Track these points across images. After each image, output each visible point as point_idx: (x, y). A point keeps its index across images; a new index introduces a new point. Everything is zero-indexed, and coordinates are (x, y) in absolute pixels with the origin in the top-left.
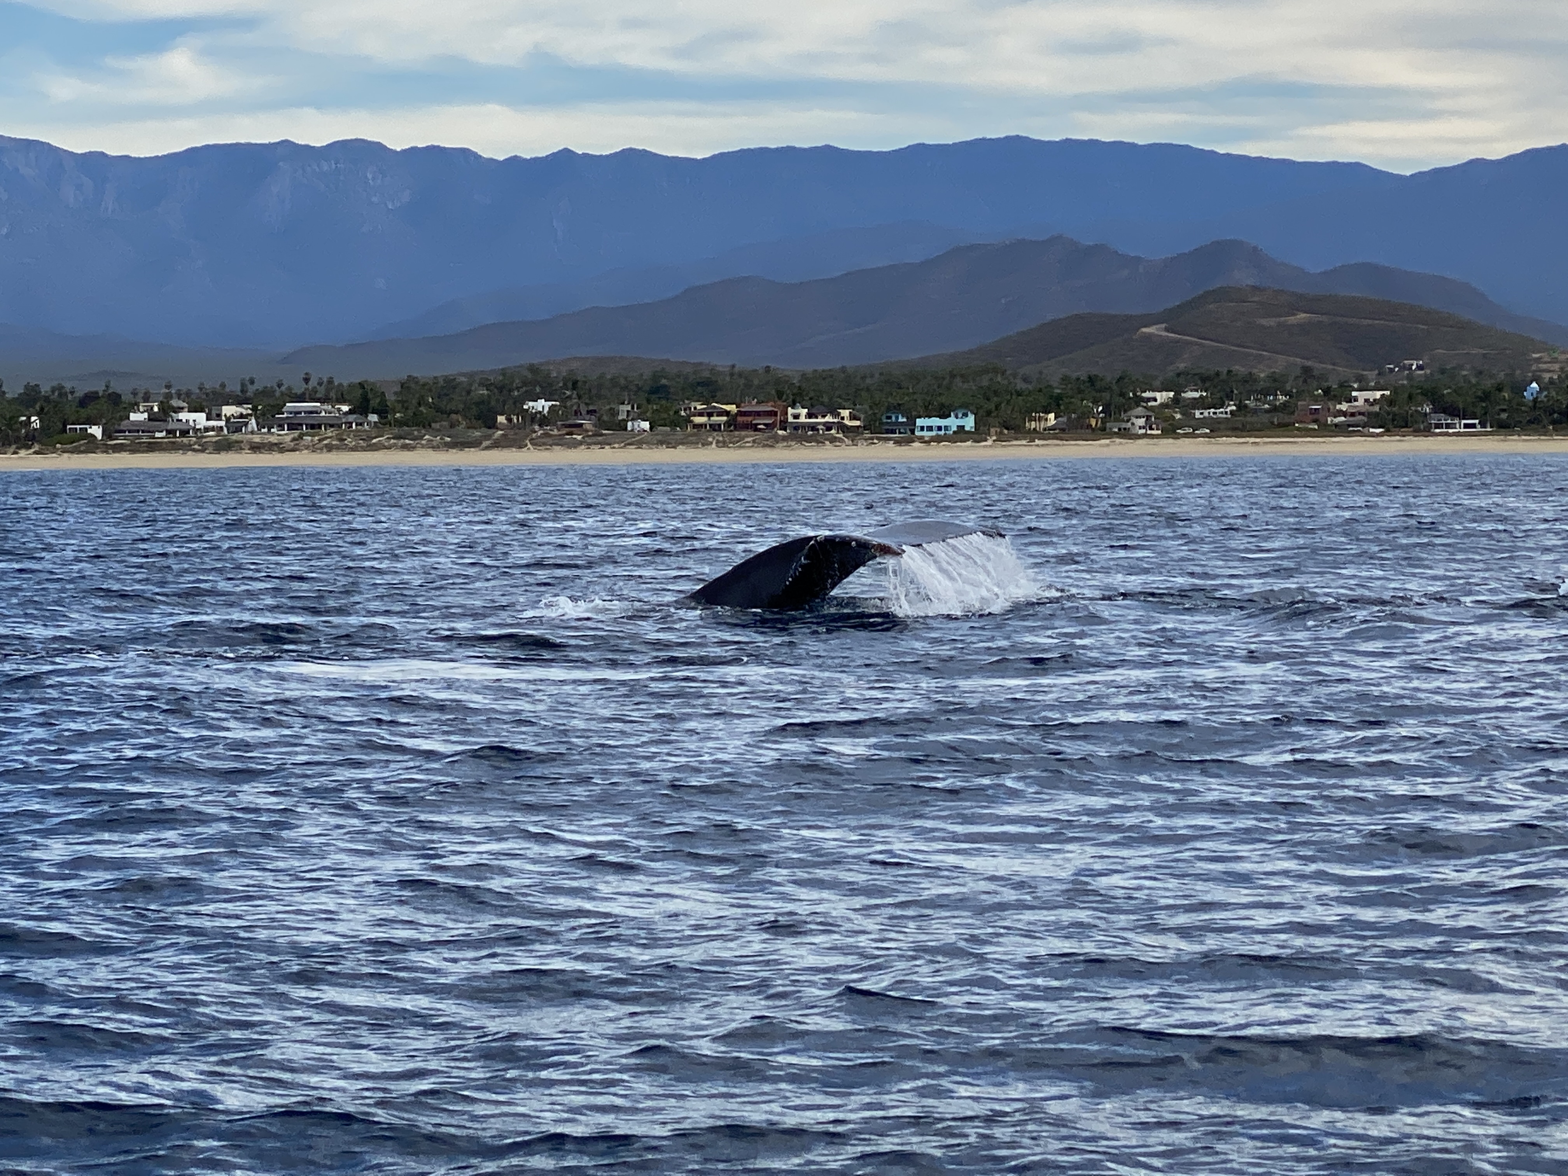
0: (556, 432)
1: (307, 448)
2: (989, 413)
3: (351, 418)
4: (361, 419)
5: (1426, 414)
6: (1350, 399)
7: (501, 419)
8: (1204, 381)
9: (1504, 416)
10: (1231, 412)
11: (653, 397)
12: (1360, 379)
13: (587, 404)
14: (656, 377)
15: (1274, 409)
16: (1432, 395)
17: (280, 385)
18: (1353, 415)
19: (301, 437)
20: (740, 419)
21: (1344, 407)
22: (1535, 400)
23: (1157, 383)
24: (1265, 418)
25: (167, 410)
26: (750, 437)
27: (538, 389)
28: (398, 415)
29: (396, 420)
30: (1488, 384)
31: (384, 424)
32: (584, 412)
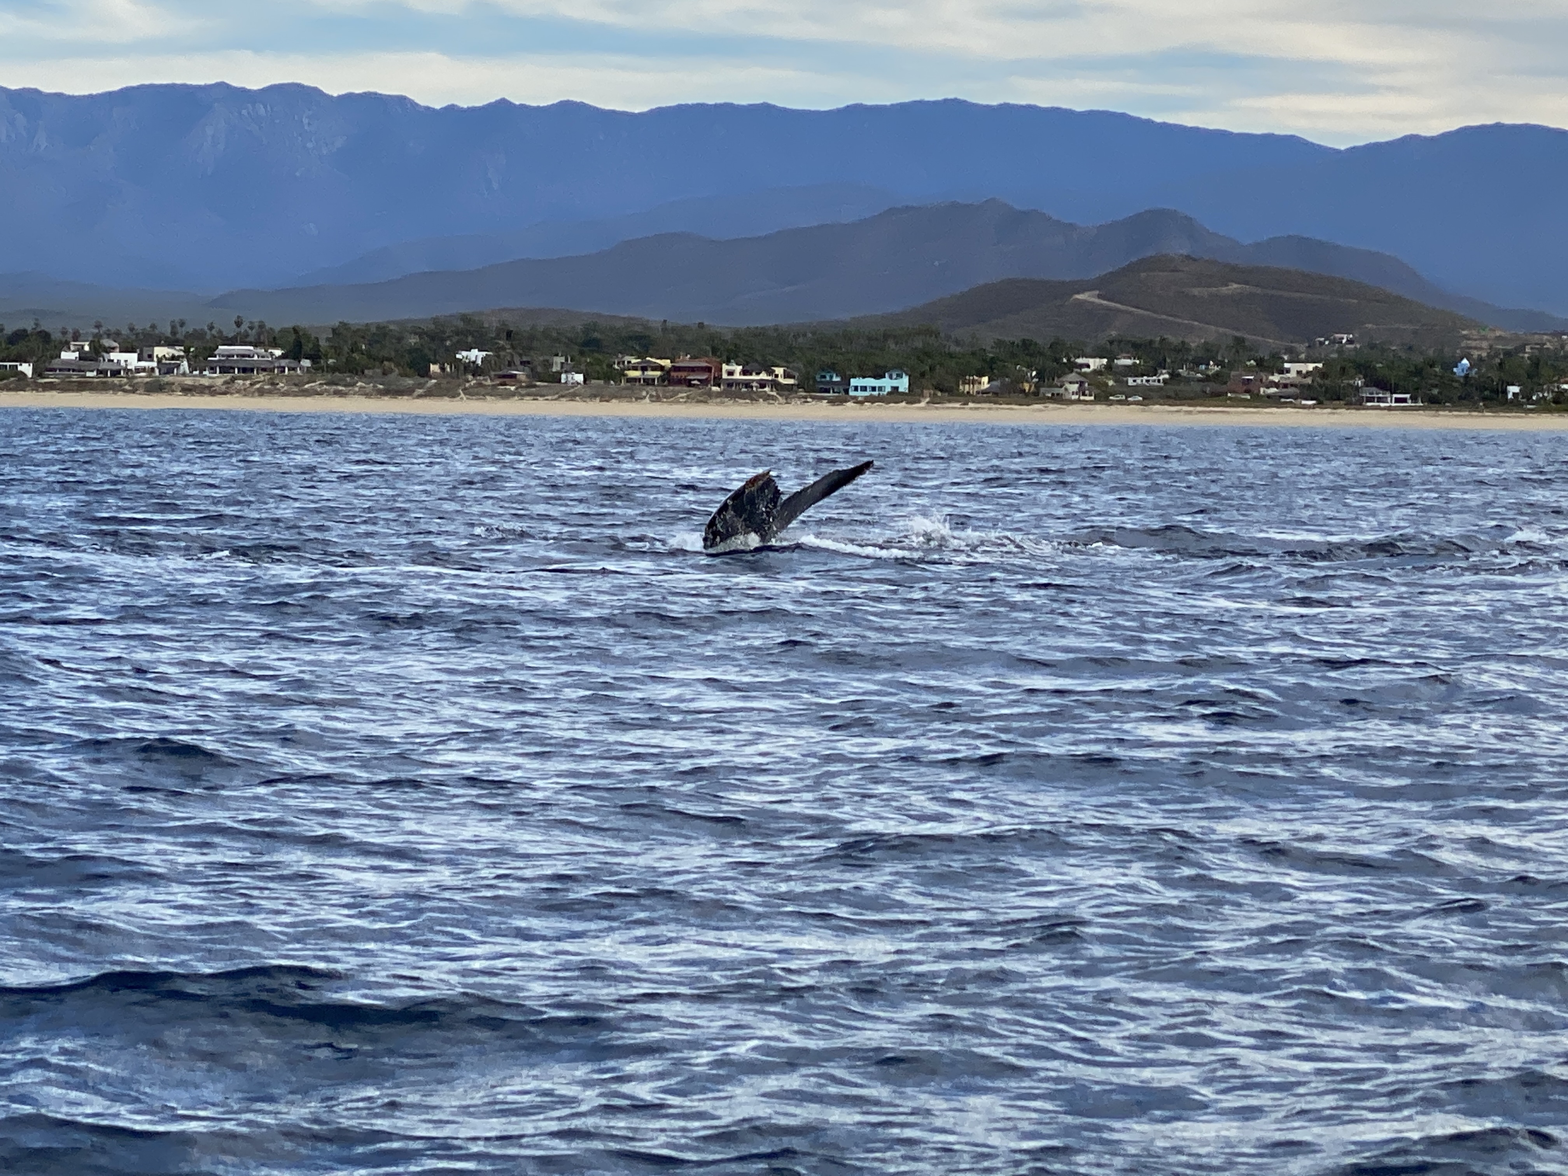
0: (489, 382)
1: (238, 392)
2: (923, 375)
3: (283, 363)
4: (293, 364)
5: (1357, 388)
6: (1282, 371)
7: (434, 368)
8: (1136, 348)
9: (1435, 391)
10: (1165, 381)
11: (586, 349)
12: (1290, 351)
13: (520, 355)
14: (587, 329)
15: (1207, 379)
16: (1364, 368)
17: (211, 328)
18: (1285, 386)
19: (233, 380)
20: (674, 374)
21: (1276, 378)
22: (1466, 377)
23: (1088, 350)
24: (1197, 387)
25: (98, 350)
26: (683, 393)
27: (470, 339)
28: (331, 361)
29: (328, 366)
30: (1418, 359)
31: (316, 369)
32: (518, 363)
